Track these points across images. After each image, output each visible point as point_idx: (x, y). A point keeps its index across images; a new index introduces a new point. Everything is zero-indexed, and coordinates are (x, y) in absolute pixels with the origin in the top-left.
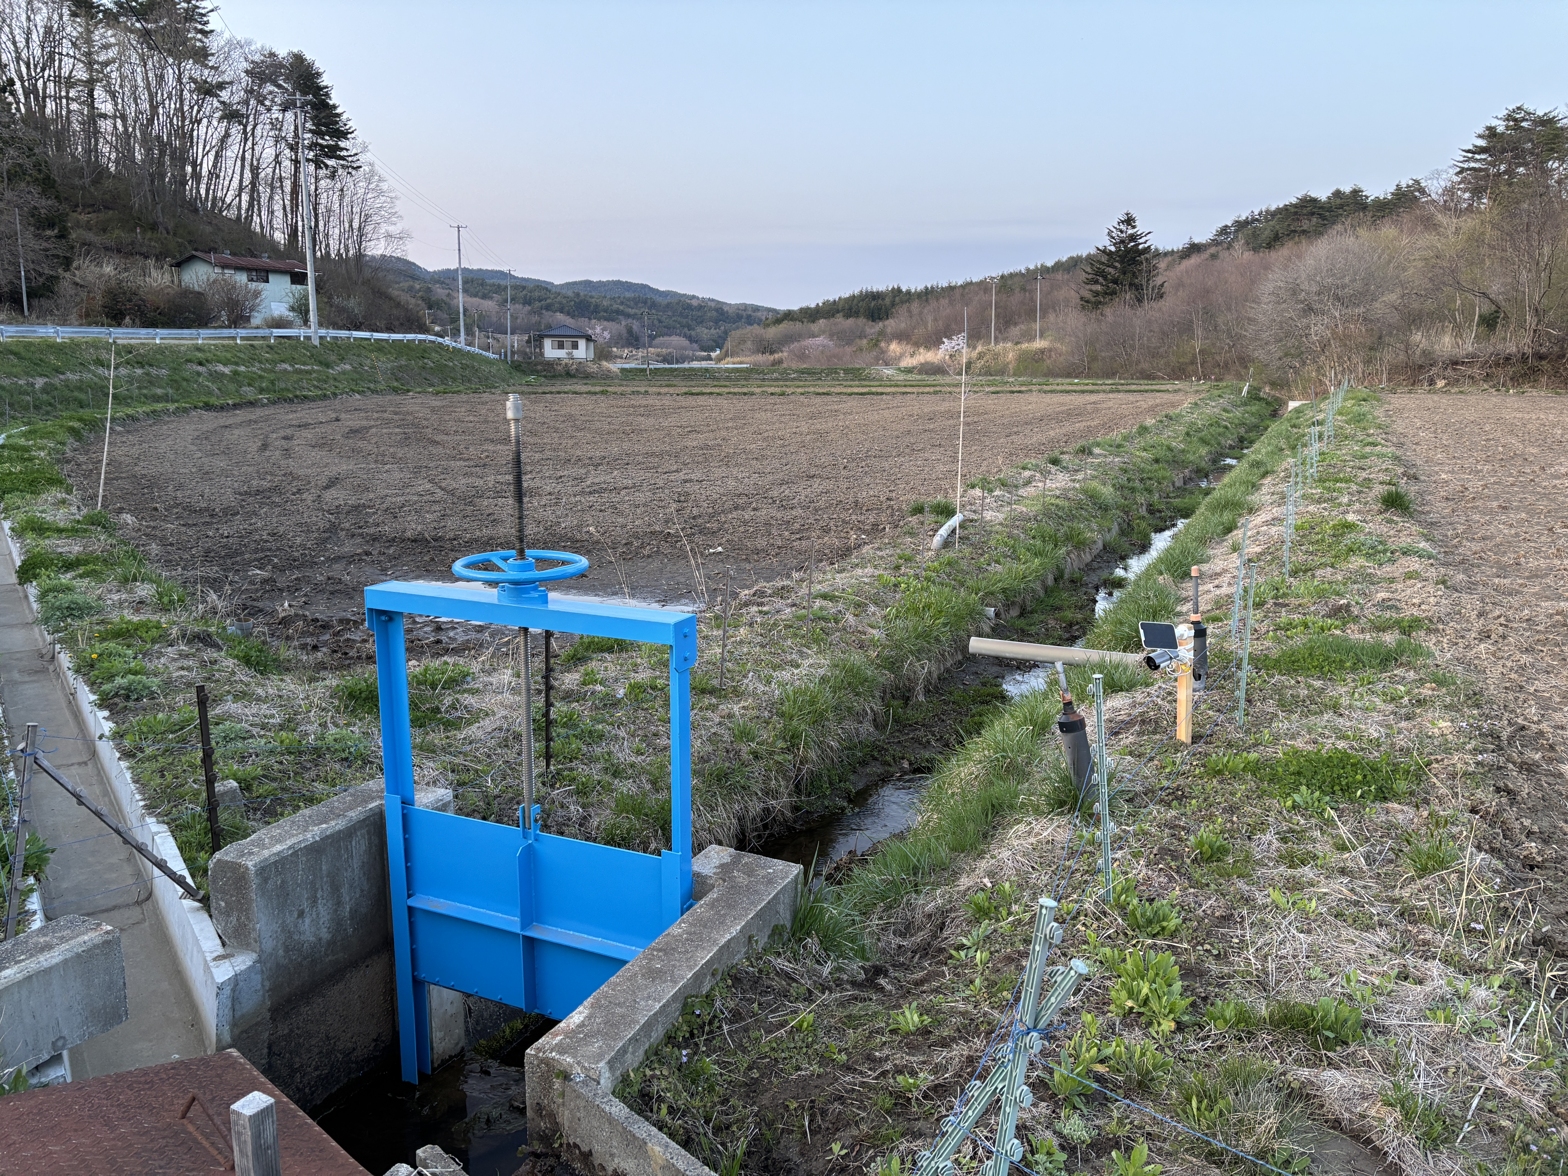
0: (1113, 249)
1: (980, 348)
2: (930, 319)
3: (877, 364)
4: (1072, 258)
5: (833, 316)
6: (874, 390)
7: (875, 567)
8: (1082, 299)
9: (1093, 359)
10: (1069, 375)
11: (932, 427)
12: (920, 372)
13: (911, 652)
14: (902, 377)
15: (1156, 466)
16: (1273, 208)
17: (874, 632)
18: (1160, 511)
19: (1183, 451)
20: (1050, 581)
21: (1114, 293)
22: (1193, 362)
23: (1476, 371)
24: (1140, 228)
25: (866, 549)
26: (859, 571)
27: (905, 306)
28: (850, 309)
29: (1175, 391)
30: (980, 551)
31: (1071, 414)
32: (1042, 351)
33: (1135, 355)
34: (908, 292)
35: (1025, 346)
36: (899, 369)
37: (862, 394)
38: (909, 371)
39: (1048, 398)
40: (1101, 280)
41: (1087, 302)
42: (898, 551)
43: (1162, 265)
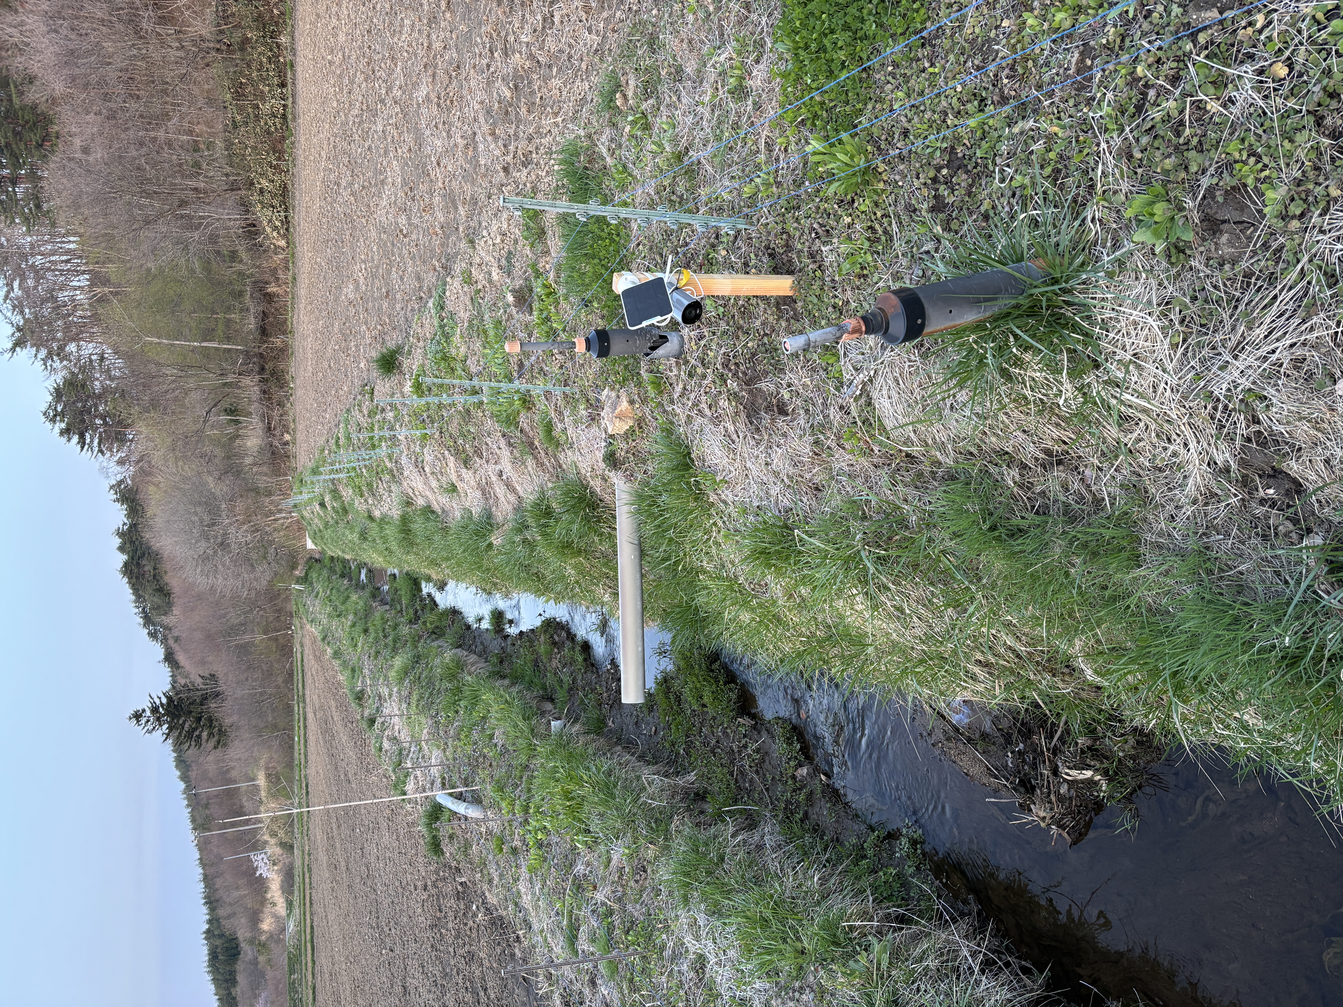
0: (166, 726)
1: (266, 837)
2: (236, 894)
3: (283, 940)
4: (177, 766)
5: (234, 998)
6: (309, 937)
7: (516, 880)
8: (215, 748)
9: (275, 727)
10: (291, 747)
11: (343, 864)
12: (291, 893)
13: (635, 801)
14: (296, 911)
15: (371, 630)
16: (133, 598)
17: (615, 858)
18: (416, 612)
19: (355, 614)
20: (506, 682)
21: (210, 720)
22: (276, 639)
23: (276, 413)
24: (146, 705)
25: (492, 899)
26: (526, 900)
27: (223, 922)
28: (226, 981)
29: (302, 646)
30: (481, 760)
31: (326, 730)
32: (268, 776)
33: (269, 691)
34: (210, 922)
35: (263, 794)
36: (288, 915)
37: (313, 949)
38: (290, 905)
39: (311, 758)
40: (197, 733)
41: (219, 742)
42: (490, 857)
43: (182, 681)
